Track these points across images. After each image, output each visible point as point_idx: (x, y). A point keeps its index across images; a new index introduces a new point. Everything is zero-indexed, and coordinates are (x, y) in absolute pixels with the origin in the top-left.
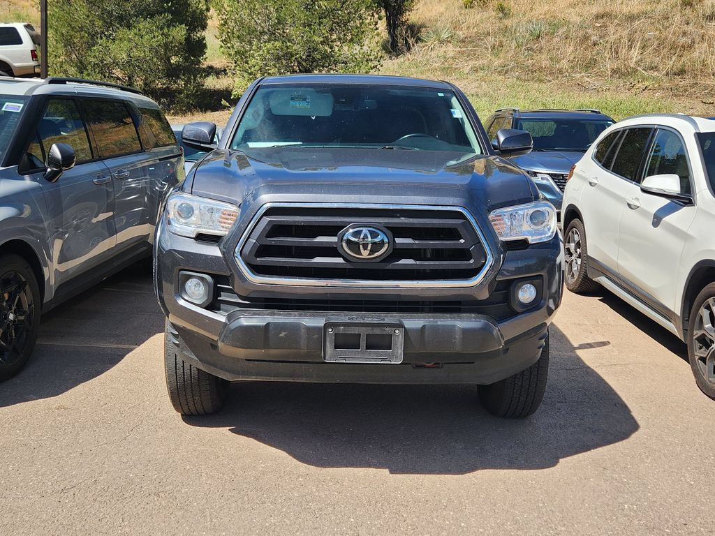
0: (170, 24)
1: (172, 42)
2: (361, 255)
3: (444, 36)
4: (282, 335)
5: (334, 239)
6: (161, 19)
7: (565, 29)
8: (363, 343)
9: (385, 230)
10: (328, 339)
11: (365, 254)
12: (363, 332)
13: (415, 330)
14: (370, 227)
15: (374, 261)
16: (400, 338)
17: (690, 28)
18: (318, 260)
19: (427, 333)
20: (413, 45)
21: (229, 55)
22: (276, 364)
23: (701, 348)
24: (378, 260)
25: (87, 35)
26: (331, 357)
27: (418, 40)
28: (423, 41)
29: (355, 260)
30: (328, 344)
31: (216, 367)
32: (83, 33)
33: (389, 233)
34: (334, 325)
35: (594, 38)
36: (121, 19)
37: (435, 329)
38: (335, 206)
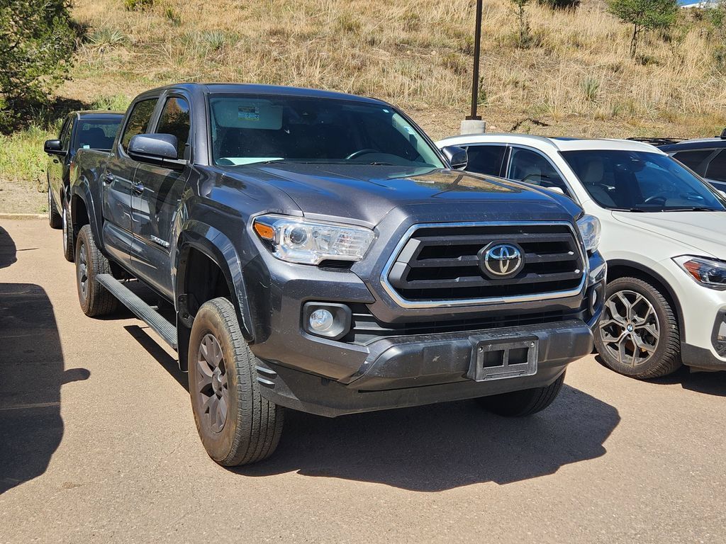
2: (501, 272)
3: (114, 38)
4: (435, 359)
7: (242, 42)
8: (506, 359)
9: (518, 246)
10: (478, 358)
11: (504, 271)
12: (506, 347)
13: (546, 340)
14: (508, 244)
15: (510, 277)
16: (535, 350)
17: (356, 51)
20: (80, 45)
22: (386, 393)
23: (607, 335)
26: (483, 376)
27: (85, 40)
28: (90, 42)
29: (495, 278)
30: (478, 363)
31: (321, 405)
33: (521, 249)
34: (482, 344)
35: (275, 54)
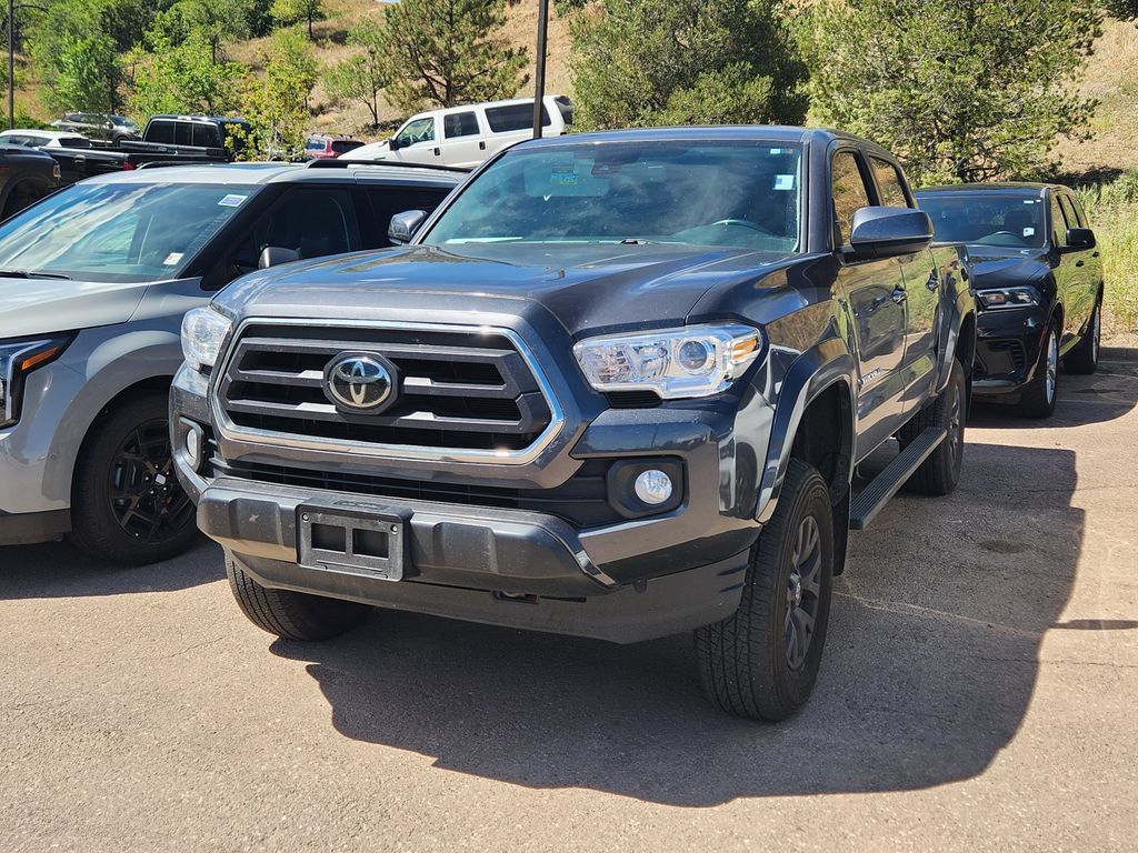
0: (747, 77)
1: (746, 105)
2: (353, 401)
4: (253, 518)
5: (318, 375)
6: (733, 70)
8: (349, 543)
10: (302, 531)
11: (358, 400)
12: (350, 524)
13: (425, 529)
15: (371, 412)
16: (399, 541)
18: (305, 407)
19: (444, 535)
21: (826, 117)
24: (377, 412)
25: (626, 105)
26: (307, 560)
29: (347, 410)
30: (303, 539)
32: (622, 102)
33: (394, 367)
34: (312, 510)
36: (680, 76)
37: (457, 530)
38: (328, 323)
